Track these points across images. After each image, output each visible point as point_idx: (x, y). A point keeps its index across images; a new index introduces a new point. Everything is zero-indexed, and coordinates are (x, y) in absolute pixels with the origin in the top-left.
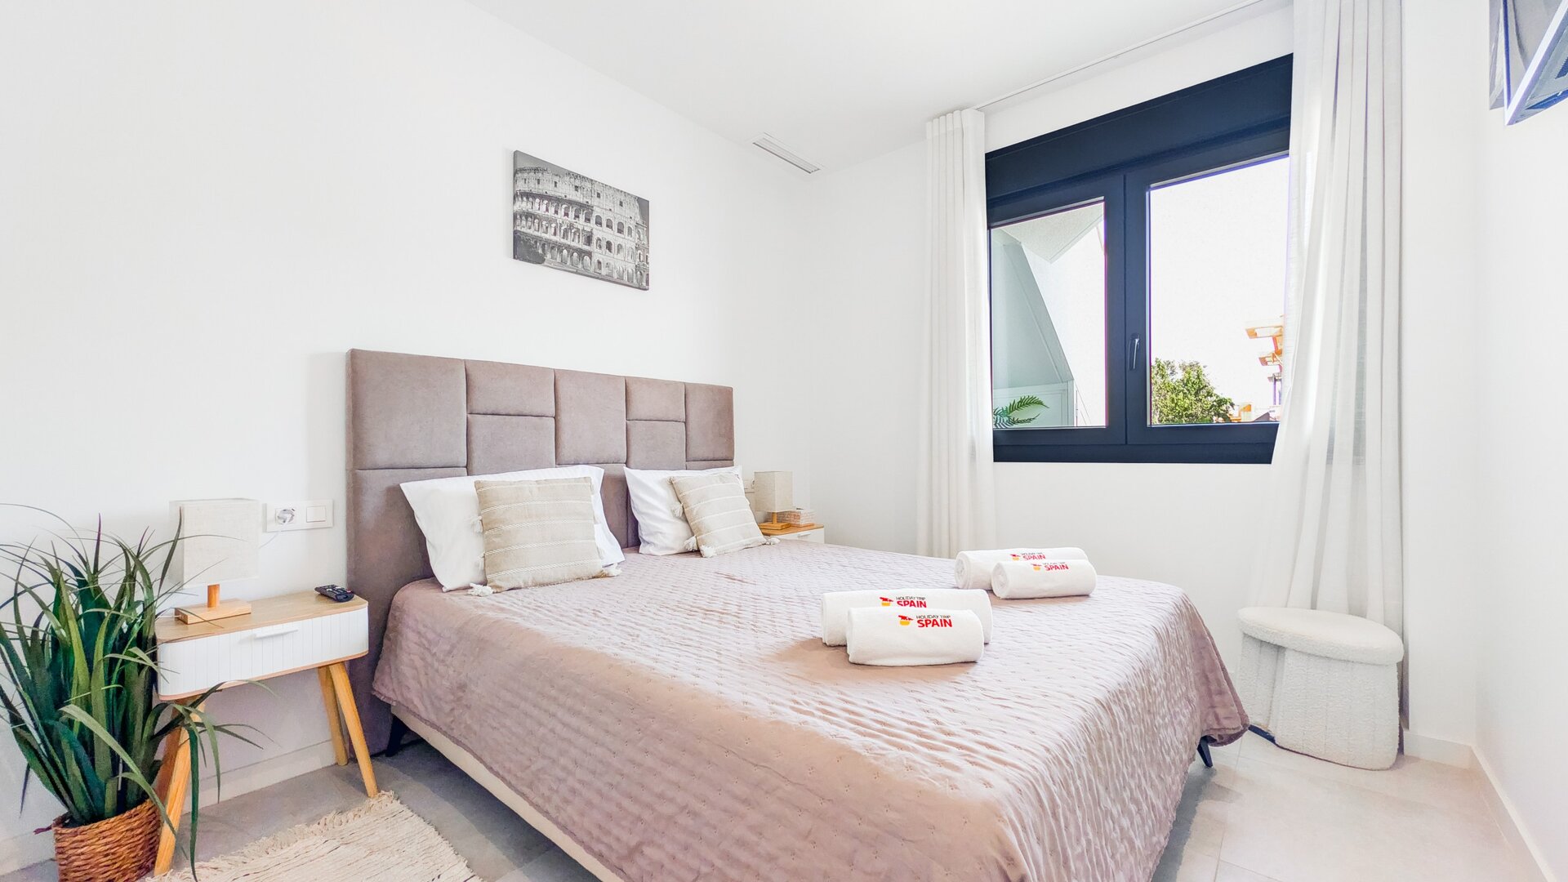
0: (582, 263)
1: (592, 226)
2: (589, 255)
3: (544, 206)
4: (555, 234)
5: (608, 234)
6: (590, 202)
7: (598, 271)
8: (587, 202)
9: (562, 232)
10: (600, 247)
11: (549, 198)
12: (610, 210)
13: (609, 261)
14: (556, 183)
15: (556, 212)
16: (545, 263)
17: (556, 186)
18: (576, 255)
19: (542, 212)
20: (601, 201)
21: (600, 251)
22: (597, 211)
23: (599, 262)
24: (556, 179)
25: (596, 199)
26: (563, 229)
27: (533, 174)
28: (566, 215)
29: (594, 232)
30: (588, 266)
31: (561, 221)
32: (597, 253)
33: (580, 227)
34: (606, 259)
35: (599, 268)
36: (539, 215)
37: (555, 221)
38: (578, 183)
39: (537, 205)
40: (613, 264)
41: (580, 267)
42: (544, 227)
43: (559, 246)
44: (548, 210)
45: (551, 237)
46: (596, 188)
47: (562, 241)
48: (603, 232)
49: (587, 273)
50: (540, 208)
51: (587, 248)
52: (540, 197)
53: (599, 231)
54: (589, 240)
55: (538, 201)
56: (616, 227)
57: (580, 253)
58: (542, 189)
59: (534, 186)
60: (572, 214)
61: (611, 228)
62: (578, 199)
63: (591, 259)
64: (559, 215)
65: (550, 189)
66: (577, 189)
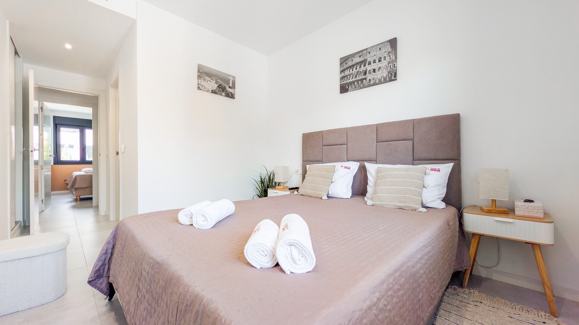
0: (362, 84)
1: (366, 67)
2: (365, 79)
3: (348, 71)
4: (352, 79)
5: (373, 66)
6: (365, 58)
7: (369, 84)
8: (365, 59)
9: (355, 76)
10: (370, 73)
11: (350, 67)
12: (375, 55)
13: (374, 77)
14: (352, 60)
15: (353, 70)
16: (349, 91)
17: (352, 61)
18: (360, 82)
19: (348, 74)
20: (370, 54)
21: (370, 75)
22: (369, 60)
23: (370, 80)
24: (352, 58)
25: (368, 55)
26: (355, 75)
27: (345, 63)
28: (356, 69)
29: (367, 69)
30: (365, 84)
31: (354, 72)
32: (369, 77)
33: (362, 71)
34: (373, 77)
35: (369, 82)
36: (347, 75)
37: (352, 74)
38: (361, 54)
39: (346, 72)
40: (376, 77)
41: (362, 85)
42: (348, 78)
43: (354, 82)
44: (349, 72)
45: (351, 80)
46: (368, 50)
47: (355, 79)
48: (371, 66)
49: (365, 87)
50: (347, 72)
51: (364, 77)
52: (347, 68)
53: (370, 67)
54: (365, 73)
55: (346, 70)
56: (378, 60)
57: (362, 80)
58: (347, 66)
59: (345, 66)
60: (358, 67)
61: (375, 62)
62: (361, 60)
63: (366, 80)
64: (354, 71)
65: (350, 63)
66: (360, 56)
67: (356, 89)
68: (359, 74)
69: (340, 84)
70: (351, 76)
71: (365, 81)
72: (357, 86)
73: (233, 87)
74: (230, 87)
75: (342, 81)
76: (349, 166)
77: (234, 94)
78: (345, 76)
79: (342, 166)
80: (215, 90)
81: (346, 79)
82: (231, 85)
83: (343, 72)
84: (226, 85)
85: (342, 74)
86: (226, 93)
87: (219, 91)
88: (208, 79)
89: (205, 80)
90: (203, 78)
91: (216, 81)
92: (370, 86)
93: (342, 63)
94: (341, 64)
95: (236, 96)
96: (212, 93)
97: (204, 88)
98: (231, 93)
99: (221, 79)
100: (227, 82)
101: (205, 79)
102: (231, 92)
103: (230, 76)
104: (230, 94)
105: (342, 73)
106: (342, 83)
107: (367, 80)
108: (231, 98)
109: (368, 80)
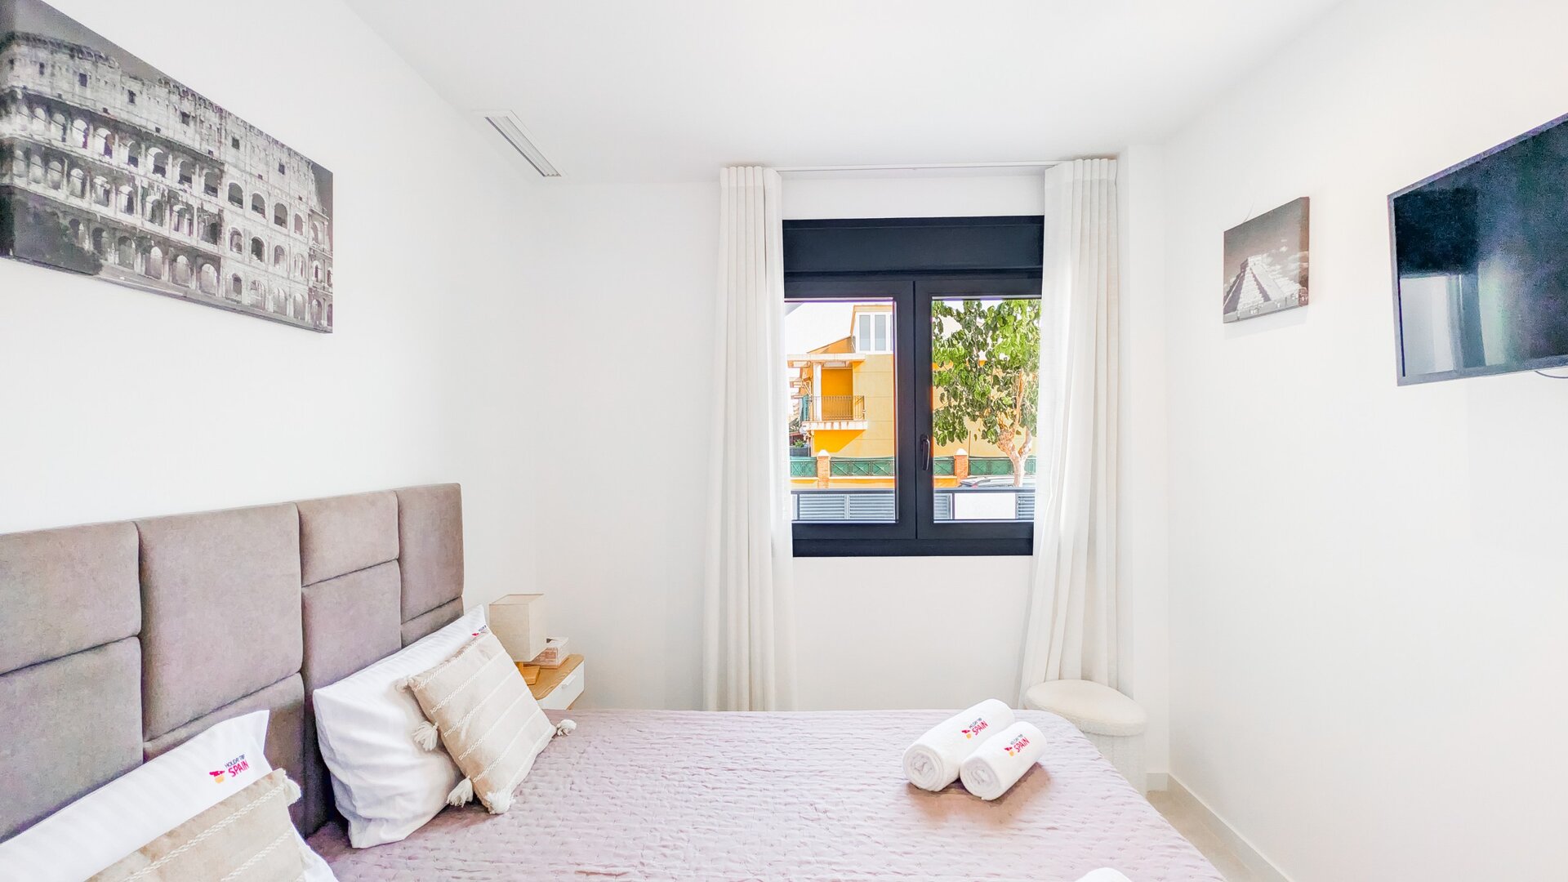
0: (198, 279)
1: (220, 201)
2: (215, 262)
3: (100, 142)
4: (129, 209)
5: (253, 222)
6: (214, 152)
7: (233, 296)
8: (210, 151)
9: (148, 207)
10: (239, 248)
12: (260, 176)
13: (256, 278)
14: (132, 94)
15: (133, 160)
16: (103, 275)
17: (132, 100)
18: (183, 259)
19: (94, 155)
20: (241, 154)
21: (240, 257)
22: (232, 174)
23: (237, 280)
25: (230, 151)
26: (149, 199)
27: (65, 59)
28: (160, 169)
29: (225, 217)
30: (212, 285)
31: (144, 182)
32: (231, 259)
33: (194, 203)
34: (251, 274)
35: (234, 290)
36: (83, 159)
37: (127, 179)
38: (188, 106)
39: (78, 136)
40: (264, 281)
41: (191, 284)
42: (99, 190)
43: (141, 240)
44: (109, 152)
45: (119, 215)
46: (230, 128)
47: (149, 226)
48: (245, 217)
50: (88, 144)
51: (211, 248)
52: (89, 117)
53: (236, 214)
54: (213, 230)
55: (81, 125)
57: (194, 257)
60: (172, 171)
61: (263, 213)
64: (141, 169)
65: (112, 101)
66: (189, 121)
67: (151, 281)
68: (181, 214)
70: (124, 189)
71: (210, 271)
72: (164, 276)
81: (77, 182)
92: (236, 311)
107: (222, 274)
109: (227, 272)
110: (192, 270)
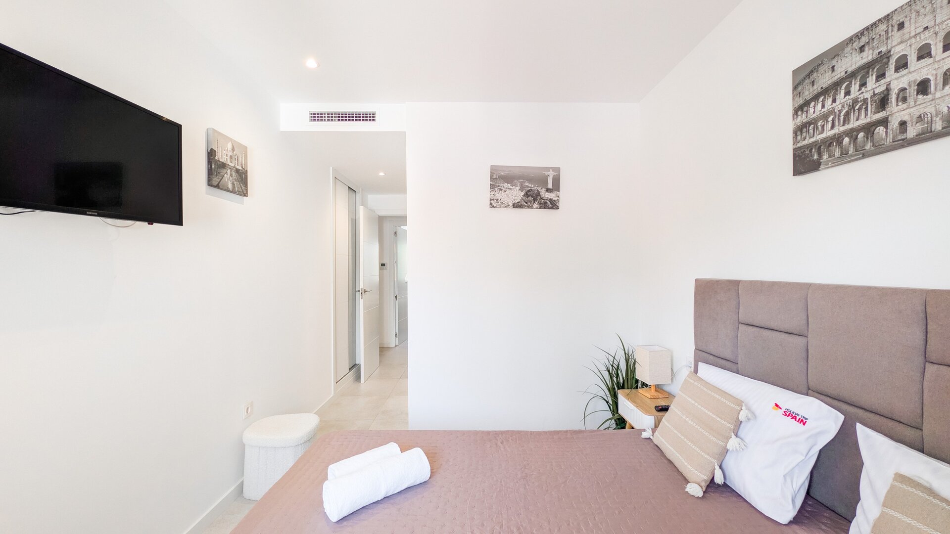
0: (872, 140)
1: (887, 79)
2: (884, 122)
3: (820, 105)
4: (833, 127)
5: (919, 70)
6: (883, 49)
7: (900, 137)
8: (880, 53)
9: (842, 118)
10: (905, 100)
11: (825, 92)
12: (926, 28)
13: (922, 111)
14: (833, 67)
15: (834, 101)
16: (822, 167)
17: (833, 70)
18: (861, 135)
19: (817, 113)
20: (906, 30)
21: (905, 106)
22: (897, 52)
23: (903, 124)
24: (834, 62)
25: (896, 36)
26: (842, 114)
27: (807, 81)
28: (848, 93)
29: (892, 86)
30: (882, 139)
31: (840, 107)
32: (897, 112)
33: (868, 96)
34: (916, 112)
35: (900, 133)
36: (814, 119)
37: (832, 112)
38: (864, 40)
39: (811, 110)
40: (931, 110)
41: (868, 146)
42: (820, 128)
43: (838, 139)
44: (823, 106)
45: (828, 133)
46: (896, 20)
47: (842, 129)
48: (910, 73)
49: (880, 149)
50: (815, 110)
51: (881, 115)
52: (815, 98)
53: (902, 76)
54: (883, 102)
55: (812, 104)
56: (940, 46)
57: (869, 129)
58: (817, 88)
59: (808, 92)
60: (855, 88)
61: (929, 55)
62: (865, 61)
63: (886, 127)
64: (838, 102)
65: (825, 79)
66: (862, 49)
67: (845, 157)
68: (860, 109)
69: (794, 150)
70: (830, 119)
71: (881, 130)
72: (851, 151)
73: (556, 187)
74: (548, 190)
75: (799, 138)
76: (801, 412)
77: (558, 200)
78: (809, 123)
79: (777, 405)
80: (518, 202)
81: (811, 131)
82: (550, 186)
83: (802, 111)
84: (539, 189)
85: (799, 118)
86: (541, 203)
87: (526, 203)
88: (507, 187)
89: (501, 190)
90: (499, 186)
91: (521, 185)
92: (902, 146)
93: (799, 84)
94: (795, 88)
95: (561, 205)
96: (513, 208)
97: (500, 203)
98: (551, 200)
99: (530, 180)
100: (543, 181)
101: (502, 188)
102: (552, 198)
103: (548, 169)
104: (549, 203)
105: (800, 113)
106: (799, 145)
107: (890, 127)
108: (552, 208)
109: (894, 124)
110: (867, 138)
